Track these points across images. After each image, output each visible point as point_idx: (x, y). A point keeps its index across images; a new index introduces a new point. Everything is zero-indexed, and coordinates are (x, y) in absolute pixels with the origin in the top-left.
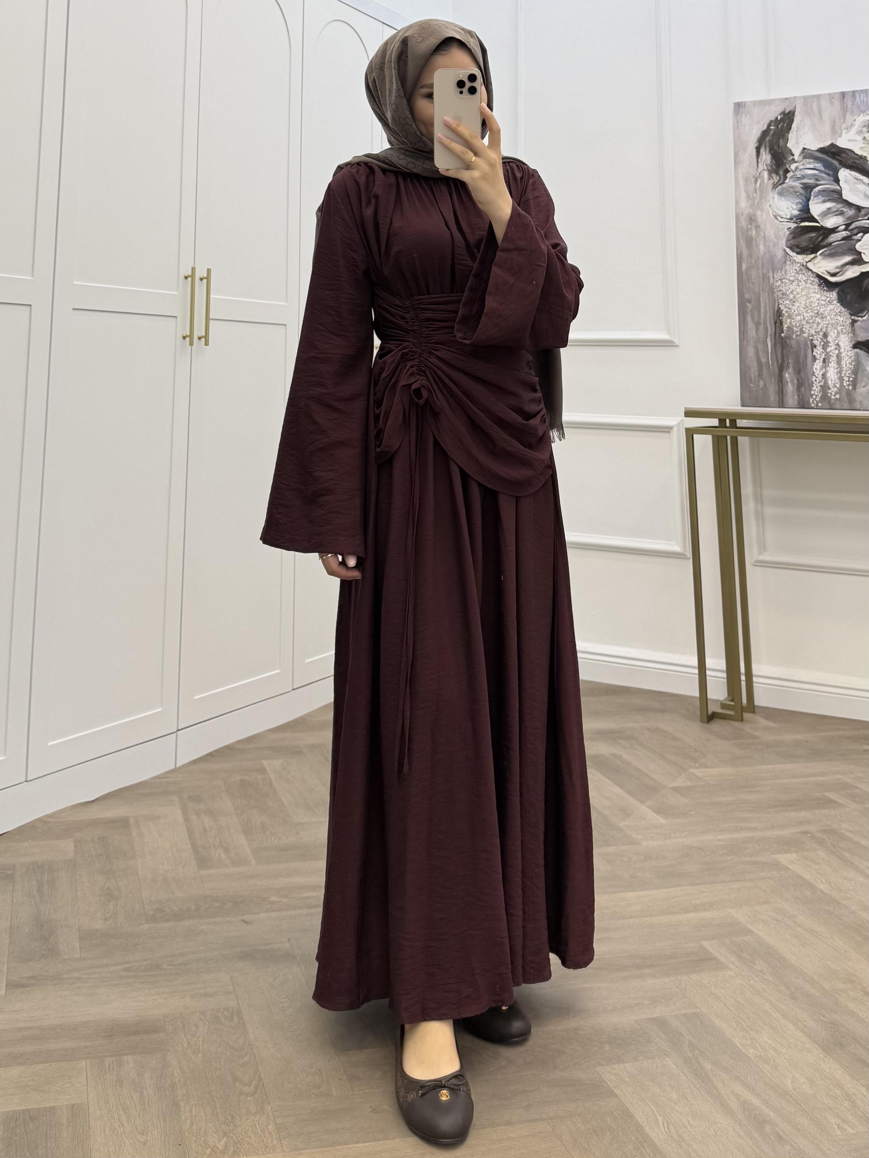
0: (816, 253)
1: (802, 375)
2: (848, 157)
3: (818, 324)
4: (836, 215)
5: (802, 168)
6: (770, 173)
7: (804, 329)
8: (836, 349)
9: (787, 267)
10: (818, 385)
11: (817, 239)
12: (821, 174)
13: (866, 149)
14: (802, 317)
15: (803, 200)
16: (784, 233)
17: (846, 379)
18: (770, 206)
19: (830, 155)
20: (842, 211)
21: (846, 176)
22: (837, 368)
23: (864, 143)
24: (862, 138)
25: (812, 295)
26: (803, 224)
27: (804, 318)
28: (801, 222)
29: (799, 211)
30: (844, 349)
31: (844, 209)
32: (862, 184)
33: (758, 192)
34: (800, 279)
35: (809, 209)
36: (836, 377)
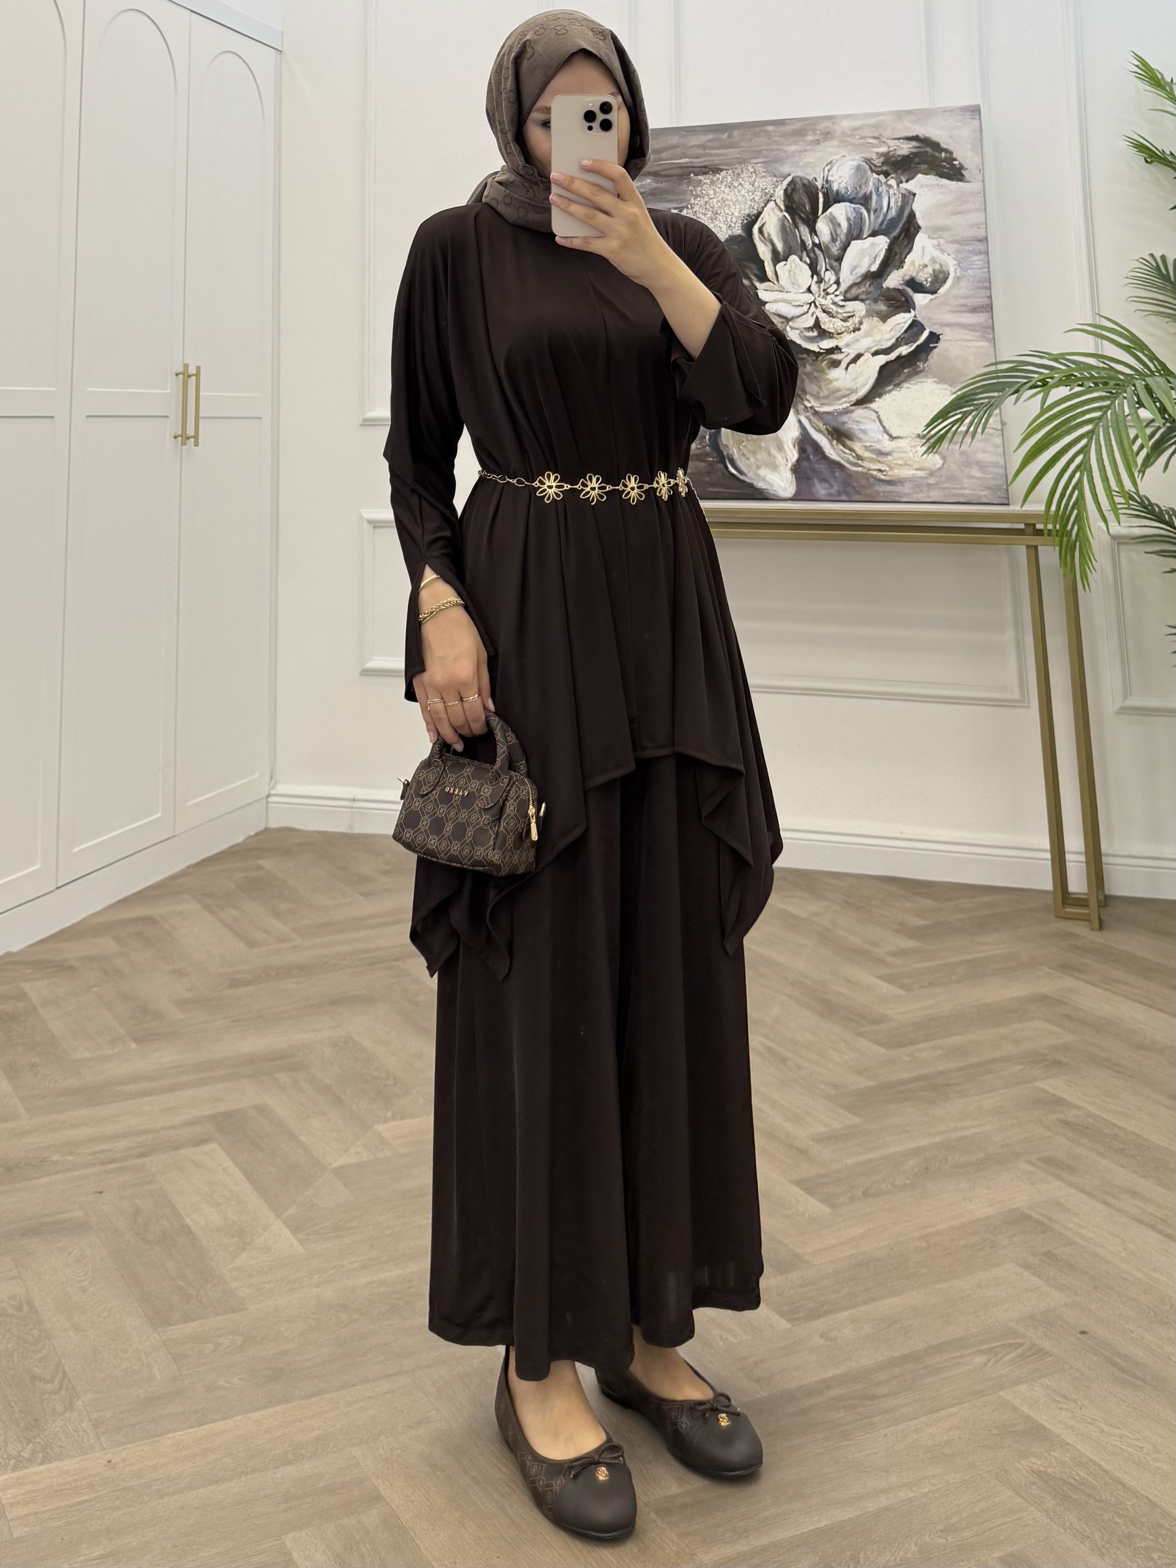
0: (785, 210)
2: (903, 247)
4: (831, 234)
5: (891, 191)
6: (886, 155)
9: (769, 178)
11: (803, 211)
12: (882, 215)
13: (912, 268)
15: (850, 195)
16: (810, 174)
18: (844, 156)
19: (906, 226)
20: (837, 240)
21: (880, 244)
23: (920, 265)
24: (926, 263)
25: (737, 206)
26: (821, 195)
27: (712, 199)
28: (824, 194)
29: (838, 190)
31: (839, 241)
33: (861, 141)
34: (756, 193)
35: (839, 202)
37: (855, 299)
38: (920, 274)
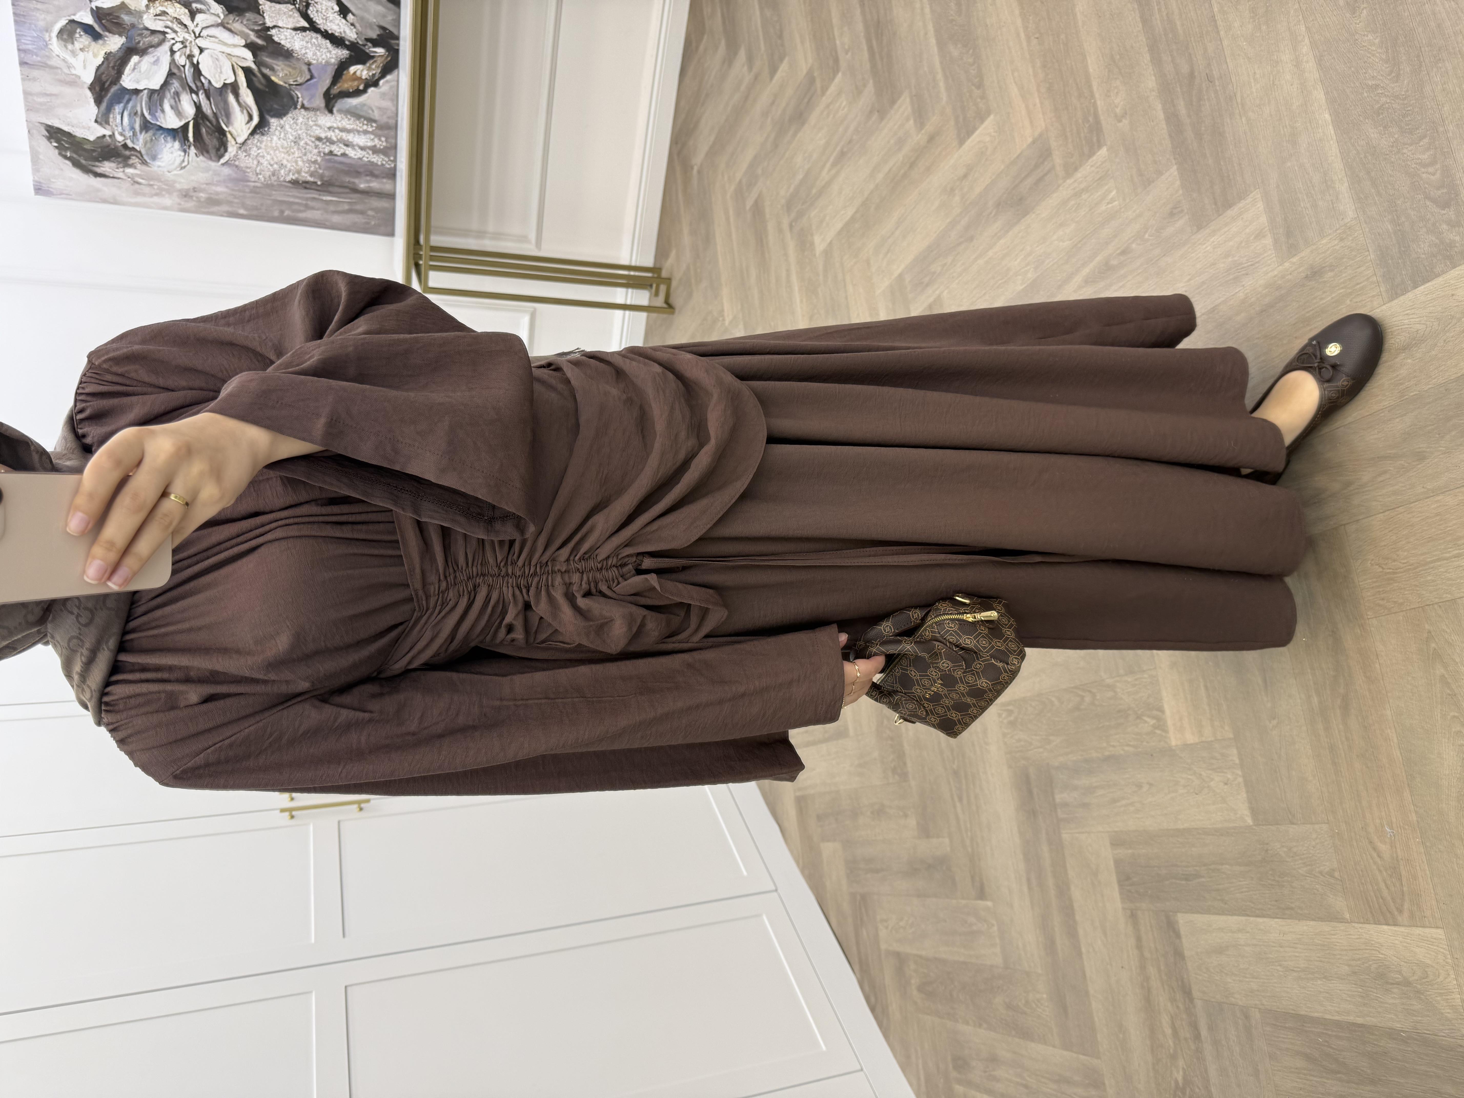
0: (226, 131)
1: (361, 170)
2: (106, 73)
3: (306, 144)
4: (179, 101)
5: (120, 129)
6: (127, 165)
7: (313, 160)
8: (333, 131)
9: (242, 165)
10: (372, 156)
11: (208, 127)
12: (129, 109)
13: (96, 51)
14: (299, 159)
15: (162, 134)
16: (202, 161)
17: (365, 127)
18: (169, 171)
19: (103, 93)
20: (174, 93)
21: (130, 81)
22: (354, 134)
23: (88, 51)
24: (81, 52)
25: (274, 145)
26: (191, 139)
27: (300, 157)
28: (188, 141)
29: (175, 140)
30: (334, 122)
31: (173, 90)
32: (140, 65)
33: (151, 183)
34: (256, 154)
35: (173, 130)
36: (363, 137)
37: (154, 32)
38: (87, 43)
